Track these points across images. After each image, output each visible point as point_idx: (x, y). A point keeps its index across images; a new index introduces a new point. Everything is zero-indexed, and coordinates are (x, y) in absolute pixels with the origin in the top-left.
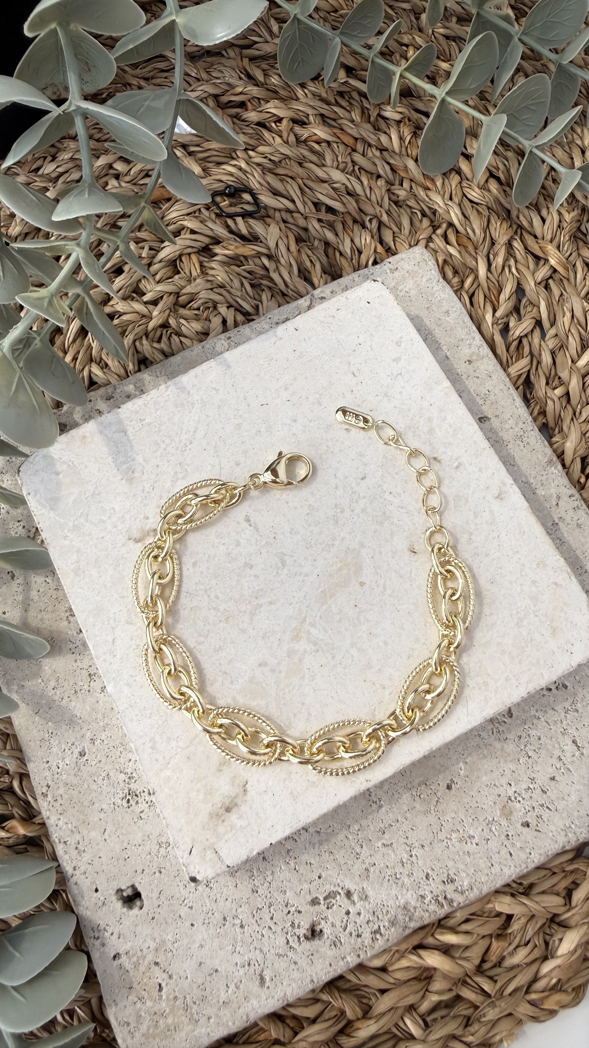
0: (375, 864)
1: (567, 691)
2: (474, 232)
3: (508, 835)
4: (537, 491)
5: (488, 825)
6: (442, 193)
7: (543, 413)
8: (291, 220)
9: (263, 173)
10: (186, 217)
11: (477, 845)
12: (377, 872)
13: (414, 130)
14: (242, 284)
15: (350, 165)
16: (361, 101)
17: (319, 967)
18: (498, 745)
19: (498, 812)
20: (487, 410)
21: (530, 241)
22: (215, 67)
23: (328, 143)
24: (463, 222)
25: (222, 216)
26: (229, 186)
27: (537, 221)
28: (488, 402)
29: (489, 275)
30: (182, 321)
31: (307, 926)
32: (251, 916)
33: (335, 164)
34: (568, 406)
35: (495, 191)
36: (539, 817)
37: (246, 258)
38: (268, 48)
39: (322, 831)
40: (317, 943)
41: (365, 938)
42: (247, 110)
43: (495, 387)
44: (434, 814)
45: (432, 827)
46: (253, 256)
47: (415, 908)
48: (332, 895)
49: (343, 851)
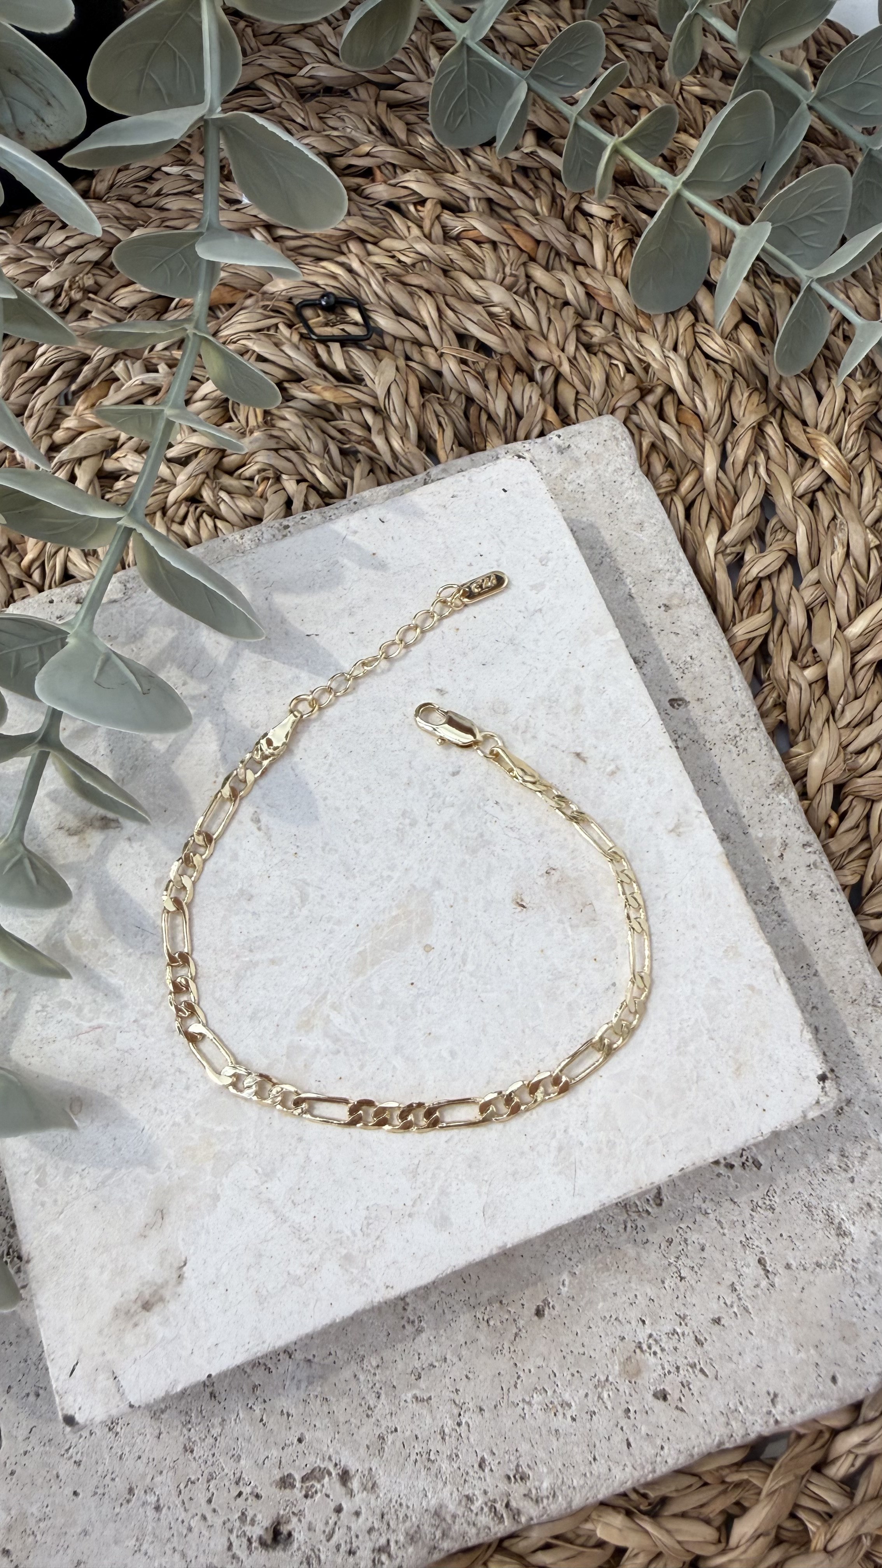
0: (396, 1430)
1: (761, 1172)
2: (705, 405)
3: (628, 1410)
4: (750, 830)
5: (596, 1387)
6: (661, 338)
7: (781, 705)
8: (416, 356)
9: (385, 280)
10: (252, 335)
11: (574, 1419)
12: (399, 1444)
13: (628, 235)
14: (326, 447)
15: (522, 280)
16: (554, 185)
18: (631, 1250)
19: (617, 1368)
20: (687, 688)
21: (795, 429)
22: (335, 111)
23: (494, 244)
24: (690, 387)
25: (310, 338)
26: (328, 294)
27: (809, 400)
28: (688, 676)
29: (721, 474)
30: (223, 495)
31: (267, 1523)
32: (174, 1493)
33: (499, 276)
34: (824, 699)
35: (747, 344)
36: (685, 1385)
37: (338, 407)
38: (421, 91)
39: (316, 1360)
40: (278, 1555)
41: (361, 1558)
42: (373, 181)
43: (703, 652)
44: (508, 1356)
45: (502, 1379)
46: (351, 407)
47: (454, 1516)
48: (316, 1473)
49: (346, 1400)
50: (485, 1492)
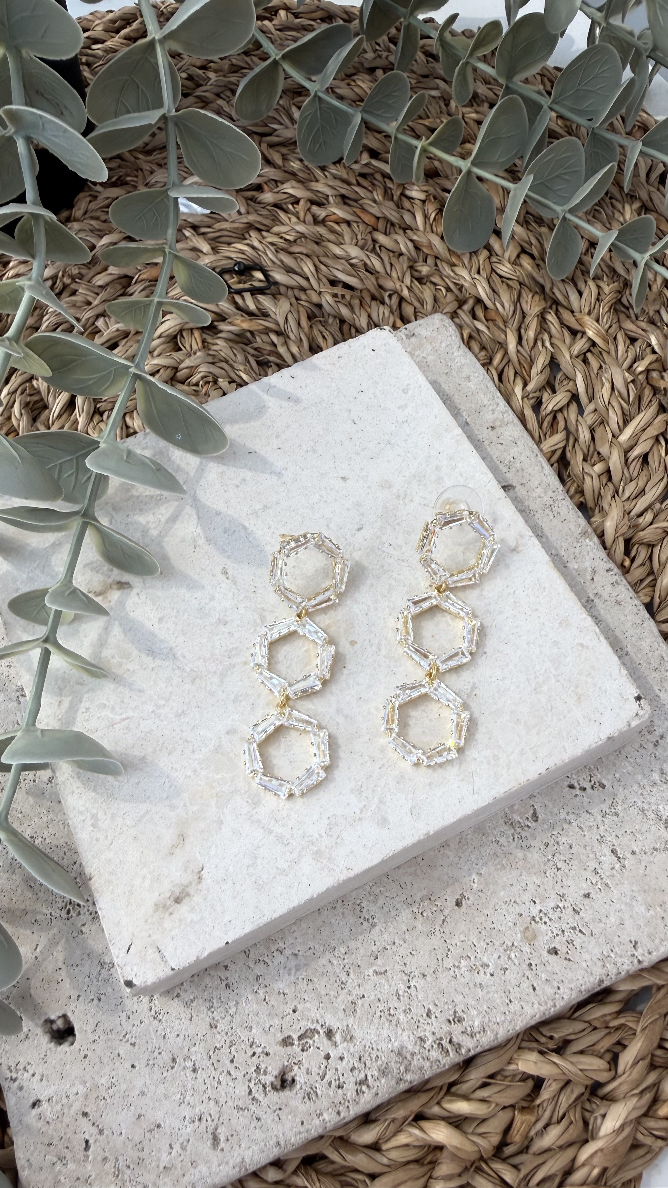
0: (363, 996)
1: (605, 791)
2: (503, 307)
3: (531, 965)
4: (569, 565)
5: (505, 950)
6: (469, 267)
7: (580, 491)
8: (303, 297)
9: (277, 252)
11: (492, 975)
12: (366, 1006)
13: (439, 207)
14: (247, 359)
15: (370, 243)
16: (385, 182)
17: (288, 1125)
18: (520, 854)
19: (519, 935)
20: (512, 478)
21: (566, 315)
23: (348, 223)
24: (491, 296)
26: (239, 263)
27: (573, 295)
28: (513, 470)
29: (519, 348)
31: (276, 1072)
32: (206, 1057)
33: (354, 241)
34: (609, 484)
35: (527, 266)
36: (570, 942)
37: (252, 332)
38: (290, 134)
39: (301, 953)
40: (286, 1094)
41: (347, 1090)
42: (263, 192)
43: (521, 453)
44: (439, 935)
45: (437, 952)
46: (261, 332)
47: (413, 1054)
48: (309, 1034)
49: (325, 979)
50: (433, 1033)
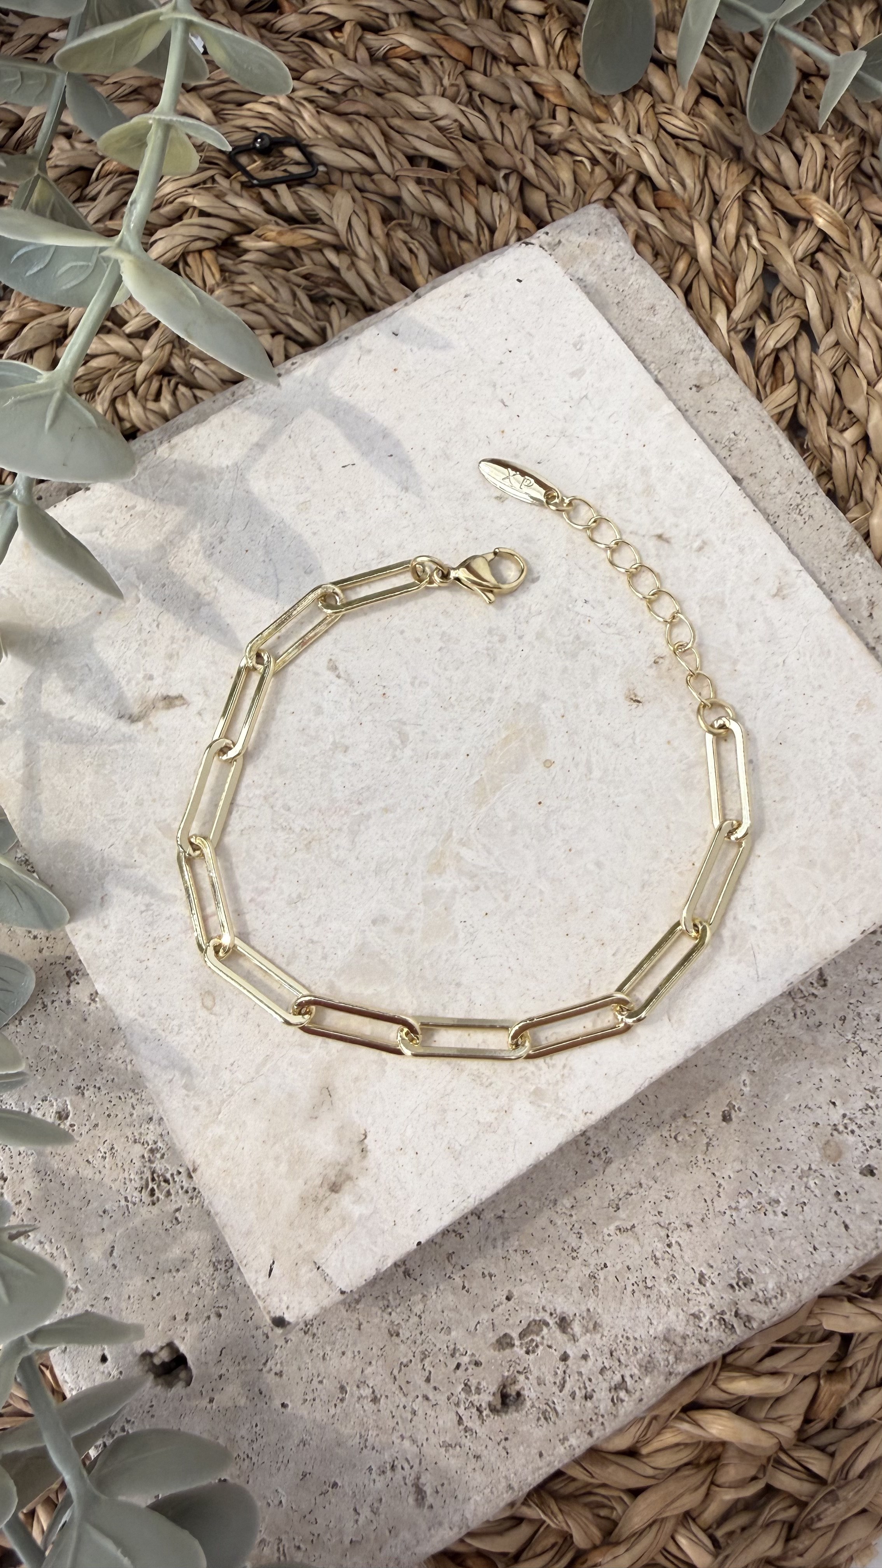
0: (606, 1266)
2: (683, 184)
3: (838, 1193)
5: (800, 1178)
6: (624, 124)
7: (827, 474)
8: (370, 186)
9: (318, 112)
10: (190, 190)
11: (786, 1215)
12: (612, 1279)
13: (566, 25)
14: (294, 295)
15: (463, 90)
17: (520, 1461)
18: (806, 1037)
19: (818, 1154)
20: (736, 466)
21: (778, 193)
23: (424, 58)
24: (663, 170)
25: (253, 186)
26: (261, 136)
27: (787, 161)
28: (735, 452)
29: (715, 251)
30: (196, 361)
31: (493, 1388)
32: (389, 1380)
33: (439, 89)
34: (868, 458)
35: (712, 117)
37: (297, 252)
39: (506, 1215)
40: (512, 1417)
41: (599, 1400)
42: (281, 13)
43: (745, 426)
44: (704, 1167)
45: (703, 1191)
46: (310, 249)
47: (684, 1338)
48: (534, 1328)
49: (547, 1248)
50: (711, 1306)
